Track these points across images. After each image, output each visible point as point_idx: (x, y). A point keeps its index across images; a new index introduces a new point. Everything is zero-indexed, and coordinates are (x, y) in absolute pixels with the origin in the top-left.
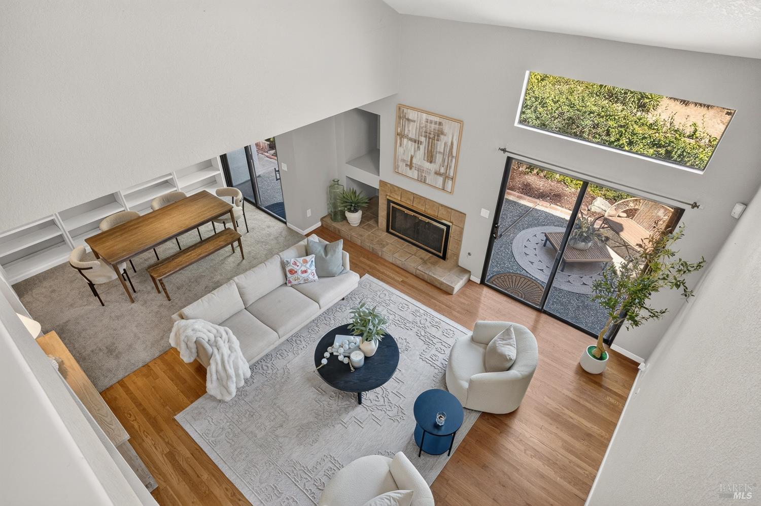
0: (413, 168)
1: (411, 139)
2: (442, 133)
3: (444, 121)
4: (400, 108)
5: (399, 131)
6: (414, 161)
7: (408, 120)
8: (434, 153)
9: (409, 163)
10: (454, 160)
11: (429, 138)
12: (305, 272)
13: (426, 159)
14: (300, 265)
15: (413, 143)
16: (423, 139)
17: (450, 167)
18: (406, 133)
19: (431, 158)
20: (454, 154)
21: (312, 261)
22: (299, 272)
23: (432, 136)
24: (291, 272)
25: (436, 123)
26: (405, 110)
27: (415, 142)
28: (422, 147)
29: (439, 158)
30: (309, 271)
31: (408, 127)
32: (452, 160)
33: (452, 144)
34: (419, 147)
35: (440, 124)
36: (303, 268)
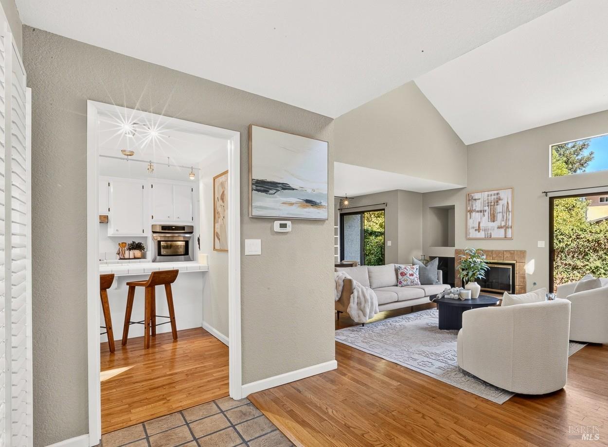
0: (481, 231)
1: (478, 212)
2: (500, 199)
3: (500, 192)
4: (469, 195)
5: (469, 209)
6: (481, 225)
7: (475, 200)
8: (496, 215)
9: (477, 228)
10: (511, 214)
11: (491, 206)
12: (412, 275)
13: (490, 220)
14: (409, 270)
15: (480, 213)
16: (486, 208)
17: (509, 219)
18: (474, 209)
19: (493, 218)
20: (510, 210)
21: (417, 269)
22: (408, 275)
23: (492, 204)
24: (403, 274)
25: (494, 195)
26: (472, 194)
27: (481, 211)
28: (486, 214)
29: (499, 216)
30: (415, 275)
31: (475, 204)
32: (509, 214)
33: (508, 203)
34: (484, 215)
35: (498, 194)
36: (411, 272)
